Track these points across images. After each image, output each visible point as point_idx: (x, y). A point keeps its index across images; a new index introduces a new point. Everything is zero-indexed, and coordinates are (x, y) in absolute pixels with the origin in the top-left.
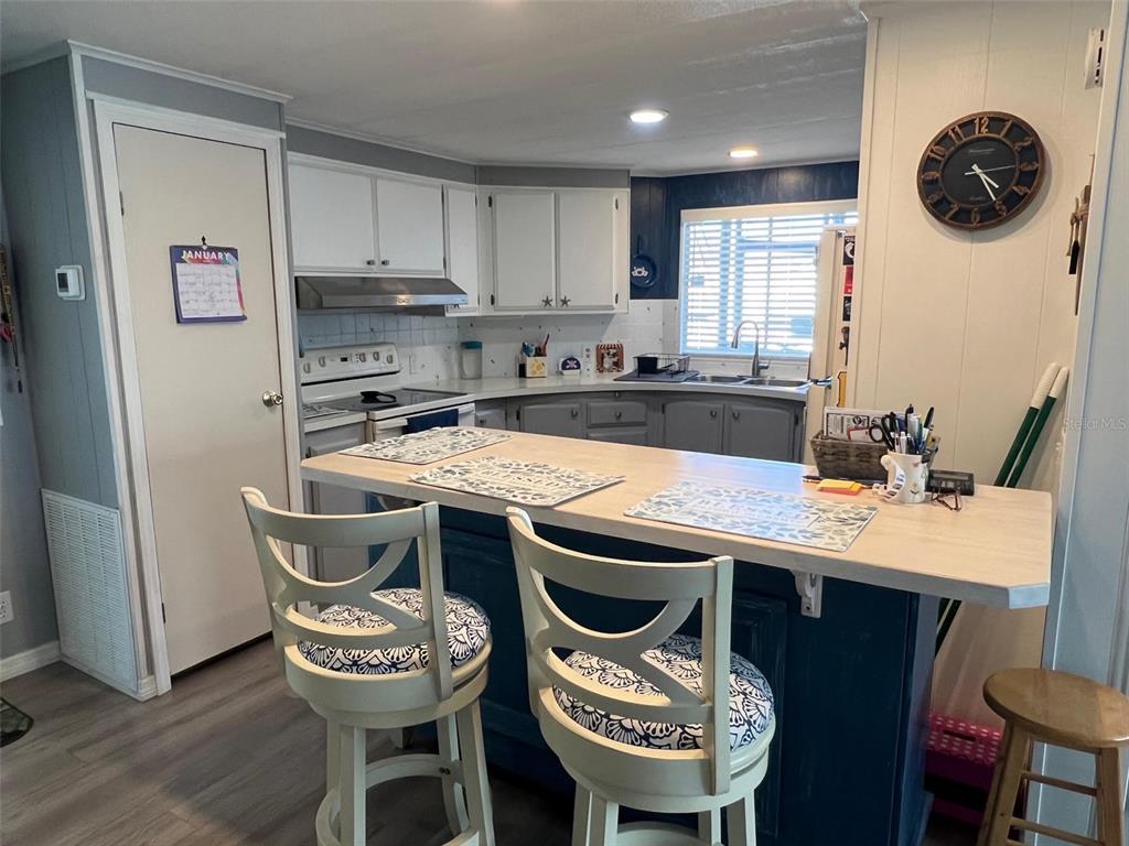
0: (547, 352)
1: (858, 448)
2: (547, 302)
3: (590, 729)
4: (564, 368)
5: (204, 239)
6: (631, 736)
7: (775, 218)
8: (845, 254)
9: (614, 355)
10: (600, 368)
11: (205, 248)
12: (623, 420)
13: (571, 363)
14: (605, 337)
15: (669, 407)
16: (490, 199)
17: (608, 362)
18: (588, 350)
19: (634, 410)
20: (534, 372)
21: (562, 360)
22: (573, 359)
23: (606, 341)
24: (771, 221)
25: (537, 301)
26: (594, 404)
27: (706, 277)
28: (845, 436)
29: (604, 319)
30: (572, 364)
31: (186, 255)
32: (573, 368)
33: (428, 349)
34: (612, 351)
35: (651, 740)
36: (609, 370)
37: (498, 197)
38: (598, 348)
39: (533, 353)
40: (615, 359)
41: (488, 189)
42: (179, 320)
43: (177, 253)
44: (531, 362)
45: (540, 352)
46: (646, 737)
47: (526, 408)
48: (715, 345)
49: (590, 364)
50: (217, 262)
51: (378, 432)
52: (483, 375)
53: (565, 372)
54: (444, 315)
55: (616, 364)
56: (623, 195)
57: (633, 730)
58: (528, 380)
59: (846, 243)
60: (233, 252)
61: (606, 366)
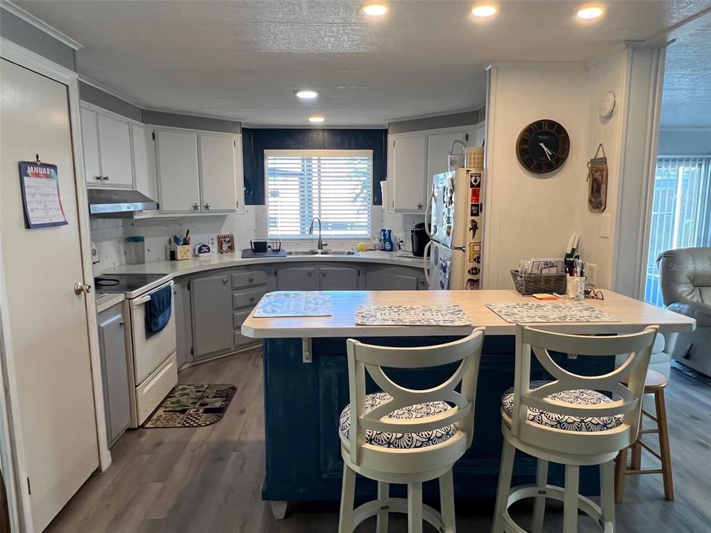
0: (190, 242)
1: (546, 277)
2: (196, 207)
3: (577, 430)
4: (200, 252)
5: (37, 157)
6: (599, 427)
7: (322, 158)
8: (471, 182)
9: (229, 242)
10: (221, 251)
11: (39, 163)
12: (254, 283)
13: (203, 249)
14: (222, 230)
15: (280, 272)
16: (153, 134)
17: (225, 246)
18: (212, 239)
19: (259, 276)
20: (182, 256)
21: (198, 246)
22: (205, 246)
23: (224, 233)
24: (319, 159)
25: (189, 207)
26: (236, 274)
27: (280, 191)
28: (539, 272)
29: (220, 219)
30: (205, 249)
31: (30, 170)
32: (206, 252)
33: (108, 242)
34: (228, 239)
35: (608, 426)
36: (226, 252)
37: (160, 134)
38: (219, 238)
39: (182, 243)
40: (229, 245)
41: (152, 127)
42: (28, 225)
43: (23, 168)
44: (180, 250)
45: (186, 243)
46: (605, 425)
47: (195, 281)
48: (299, 233)
49: (214, 248)
50: (47, 176)
51: (135, 307)
52: (146, 260)
53: (200, 255)
54: (133, 217)
55: (230, 247)
56: (238, 138)
57: (599, 424)
58: (179, 262)
59: (471, 177)
60: (54, 167)
61: (224, 249)
